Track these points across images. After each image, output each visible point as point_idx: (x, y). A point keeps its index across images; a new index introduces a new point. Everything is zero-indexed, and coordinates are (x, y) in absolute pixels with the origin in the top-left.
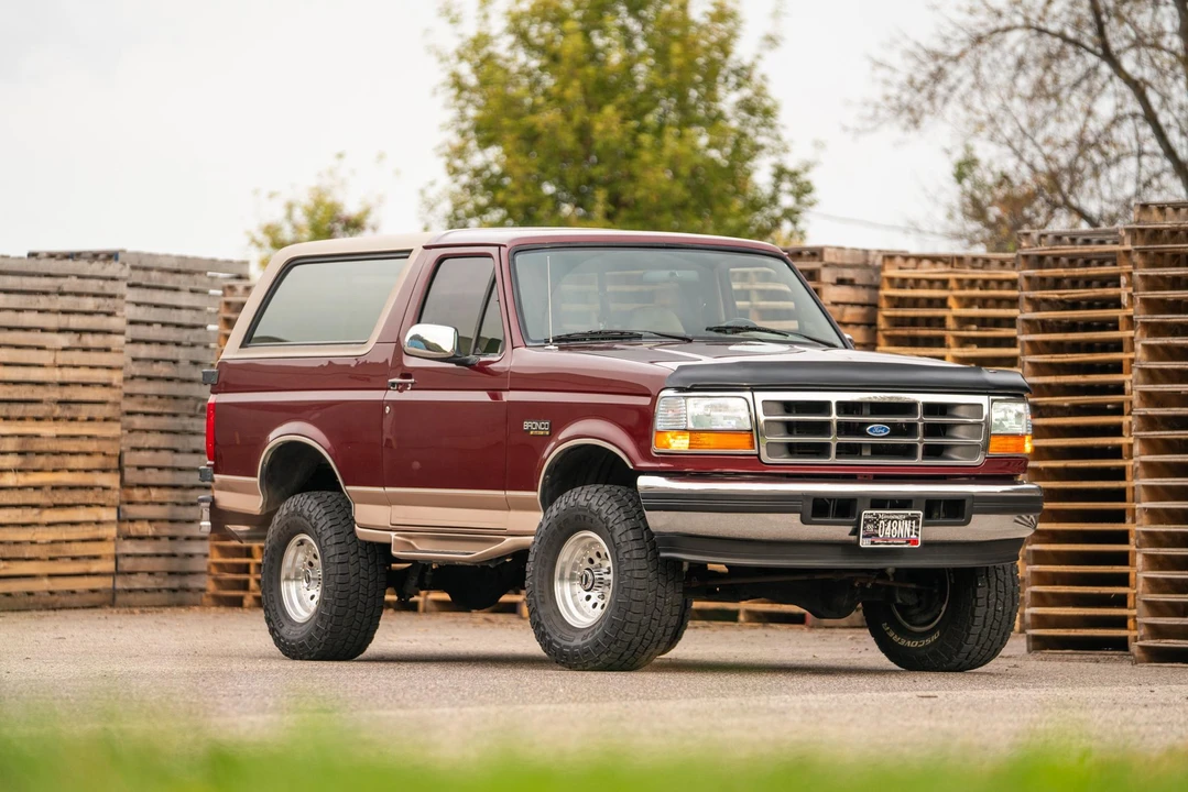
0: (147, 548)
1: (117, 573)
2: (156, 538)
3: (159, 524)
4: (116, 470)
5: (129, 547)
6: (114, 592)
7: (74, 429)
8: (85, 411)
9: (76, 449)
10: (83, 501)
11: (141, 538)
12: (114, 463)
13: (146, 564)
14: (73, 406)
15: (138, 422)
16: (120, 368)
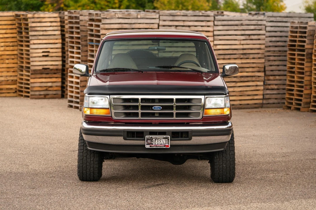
0: (275, 92)
1: (263, 99)
2: (278, 89)
3: (279, 86)
4: (263, 72)
5: (268, 92)
6: (263, 104)
7: (248, 61)
8: (251, 56)
9: (248, 66)
10: (251, 80)
11: (273, 89)
12: (263, 69)
13: (274, 96)
14: (247, 55)
15: (272, 58)
16: (264, 44)
